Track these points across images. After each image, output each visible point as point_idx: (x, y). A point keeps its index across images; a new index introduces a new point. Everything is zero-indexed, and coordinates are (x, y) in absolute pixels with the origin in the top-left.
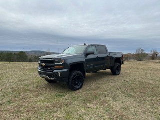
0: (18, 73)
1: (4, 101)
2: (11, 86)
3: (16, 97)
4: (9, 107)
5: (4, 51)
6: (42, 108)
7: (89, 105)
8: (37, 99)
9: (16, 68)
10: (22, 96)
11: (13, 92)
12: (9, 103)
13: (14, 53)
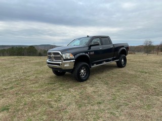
0: (24, 66)
1: (8, 87)
2: (15, 76)
3: (17, 84)
4: (11, 91)
5: (15, 46)
6: (34, 91)
7: (70, 89)
8: (33, 85)
9: (23, 61)
10: (22, 84)
11: (16, 81)
12: (12, 88)
13: (23, 47)
